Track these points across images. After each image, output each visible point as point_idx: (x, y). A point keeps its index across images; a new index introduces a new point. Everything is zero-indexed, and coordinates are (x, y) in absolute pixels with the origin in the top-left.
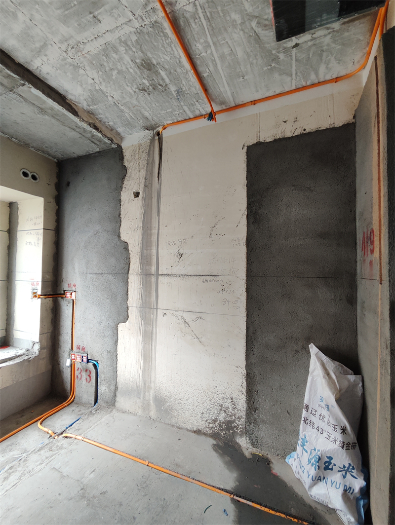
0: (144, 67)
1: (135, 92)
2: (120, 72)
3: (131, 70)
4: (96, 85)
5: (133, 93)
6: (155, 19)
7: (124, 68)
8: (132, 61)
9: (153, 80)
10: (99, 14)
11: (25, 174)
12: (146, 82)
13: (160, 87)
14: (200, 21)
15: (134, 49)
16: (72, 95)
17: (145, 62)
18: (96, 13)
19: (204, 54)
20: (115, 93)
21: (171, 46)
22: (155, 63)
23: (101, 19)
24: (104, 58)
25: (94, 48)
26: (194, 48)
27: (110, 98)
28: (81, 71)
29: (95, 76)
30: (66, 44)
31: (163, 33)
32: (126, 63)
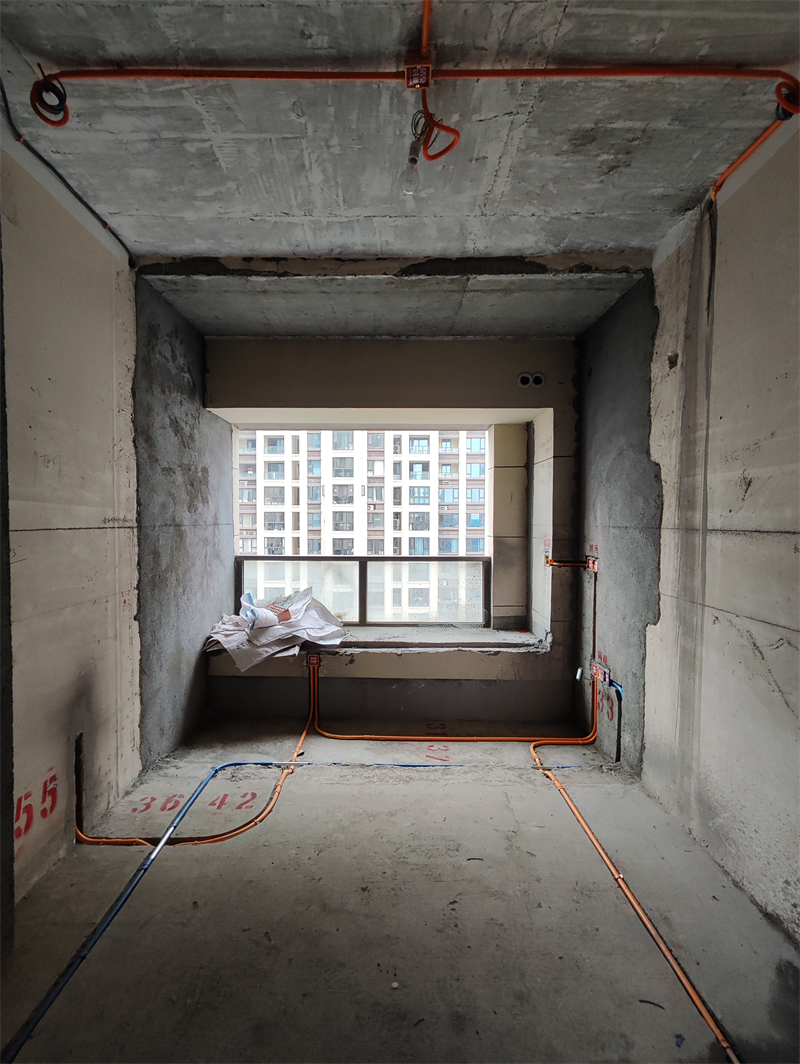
0: (582, 145)
1: (602, 182)
2: (556, 181)
3: (568, 165)
4: (543, 218)
5: (600, 185)
6: (537, 90)
7: (557, 172)
8: (557, 155)
9: (613, 145)
10: (478, 153)
11: (525, 381)
12: (605, 157)
13: (634, 143)
14: (600, 16)
15: (547, 142)
16: (528, 249)
17: (575, 139)
18: (475, 156)
19: (659, 37)
20: (575, 206)
21: (592, 88)
22: (593, 126)
23: (485, 155)
24: (523, 183)
25: (503, 186)
26: (631, 50)
27: (575, 218)
28: (514, 219)
29: (532, 209)
30: (477, 207)
31: (563, 88)
32: (553, 164)
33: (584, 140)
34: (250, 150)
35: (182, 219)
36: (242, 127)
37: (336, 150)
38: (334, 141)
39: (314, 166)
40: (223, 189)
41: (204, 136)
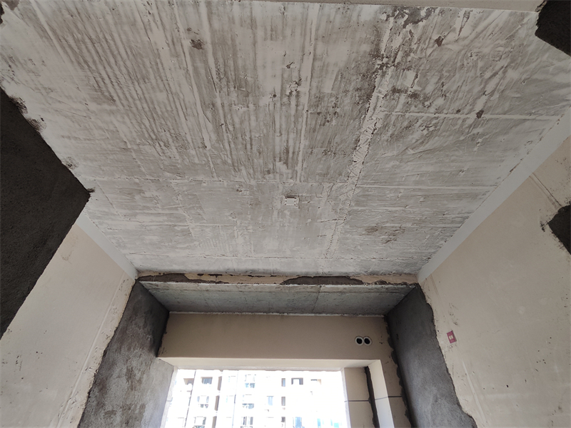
0: (372, 232)
1: (384, 246)
3: (366, 239)
4: (357, 260)
5: (384, 248)
7: (361, 242)
8: (360, 235)
9: (386, 232)
10: (322, 234)
13: (397, 232)
14: (371, 188)
15: (354, 230)
18: (320, 234)
19: (400, 195)
20: (372, 255)
22: (376, 225)
23: (325, 234)
24: (345, 246)
25: (335, 246)
26: (388, 199)
28: (342, 260)
29: (351, 256)
30: (322, 255)
32: (358, 239)
33: (372, 230)
34: (208, 230)
35: (168, 256)
36: (205, 221)
37: (251, 231)
38: (251, 227)
39: (240, 237)
40: (192, 244)
41: (185, 224)
